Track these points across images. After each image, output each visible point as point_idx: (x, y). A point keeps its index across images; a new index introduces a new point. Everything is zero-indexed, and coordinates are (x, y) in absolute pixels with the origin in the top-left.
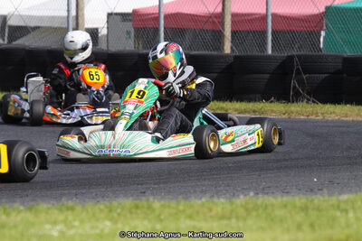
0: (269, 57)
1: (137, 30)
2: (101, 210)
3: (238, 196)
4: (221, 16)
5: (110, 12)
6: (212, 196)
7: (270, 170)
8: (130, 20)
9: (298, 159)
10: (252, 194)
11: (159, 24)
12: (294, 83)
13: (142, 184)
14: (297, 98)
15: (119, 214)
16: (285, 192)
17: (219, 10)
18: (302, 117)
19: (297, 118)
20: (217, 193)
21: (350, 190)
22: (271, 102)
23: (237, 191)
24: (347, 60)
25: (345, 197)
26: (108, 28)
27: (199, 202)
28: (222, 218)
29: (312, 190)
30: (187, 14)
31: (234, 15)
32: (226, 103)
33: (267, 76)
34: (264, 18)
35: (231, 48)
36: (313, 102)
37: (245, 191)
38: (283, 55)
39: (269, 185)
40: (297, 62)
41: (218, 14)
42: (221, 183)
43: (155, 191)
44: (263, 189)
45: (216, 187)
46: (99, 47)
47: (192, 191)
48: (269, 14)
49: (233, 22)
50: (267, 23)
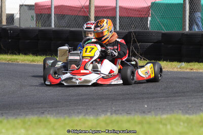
1: (37, 15)
2: (18, 123)
3: (100, 115)
4: (88, 7)
5: (21, 4)
6: (85, 115)
7: (118, 100)
8: (33, 9)
10: (109, 114)
11: (51, 12)
12: (132, 48)
13: (42, 108)
15: (30, 126)
16: (128, 113)
17: (87, 4)
20: (87, 113)
21: (167, 113)
23: (99, 112)
24: (164, 35)
25: (164, 116)
26: (20, 14)
27: (77, 119)
29: (144, 112)
30: (66, 6)
31: (96, 7)
34: (114, 9)
36: (144, 59)
37: (105, 112)
38: (125, 31)
39: (118, 109)
40: (133, 36)
41: (87, 6)
42: (89, 107)
43: (50, 112)
44: (115, 111)
45: (86, 110)
46: (15, 25)
47: (72, 112)
48: (118, 6)
49: (95, 11)
50: (116, 11)
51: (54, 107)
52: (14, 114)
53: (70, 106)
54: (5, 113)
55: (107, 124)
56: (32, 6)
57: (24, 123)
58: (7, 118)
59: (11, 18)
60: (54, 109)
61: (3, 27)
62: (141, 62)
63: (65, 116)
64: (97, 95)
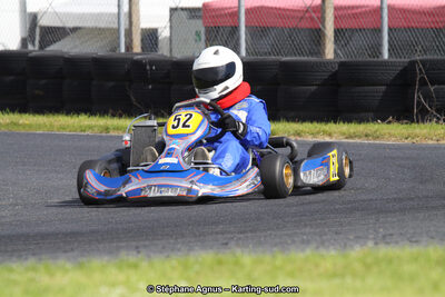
0: (385, 63)
1: (209, 31)
2: (173, 268)
3: (352, 246)
4: (320, 10)
5: (174, 6)
6: (317, 248)
7: (391, 212)
8: (200, 17)
9: (427, 197)
10: (370, 244)
11: (239, 23)
12: (417, 96)
13: (223, 234)
14: (423, 116)
15: (197, 273)
16: (413, 240)
17: (318, 2)
18: (430, 142)
19: (424, 142)
20: (323, 243)
22: (390, 122)
23: (349, 239)
26: (171, 27)
27: (301, 255)
28: (334, 275)
30: (272, 8)
31: (337, 9)
32: (329, 125)
33: (383, 88)
34: (378, 11)
35: (335, 52)
37: (360, 239)
38: (403, 60)
39: (391, 231)
40: (420, 69)
41: (317, 7)
42: (327, 230)
43: (240, 242)
44: (384, 237)
45: (321, 236)
46: (160, 53)
47: (289, 242)
48: (385, 6)
49: (336, 17)
50: (381, 17)
51: (251, 231)
52: (164, 248)
53: (285, 227)
54: (145, 246)
55: (368, 267)
56: (198, 9)
57: (186, 267)
58: (149, 257)
59: (151, 37)
60: (249, 235)
61: (136, 57)
62: (440, 126)
63: (275, 249)
64: (343, 203)
